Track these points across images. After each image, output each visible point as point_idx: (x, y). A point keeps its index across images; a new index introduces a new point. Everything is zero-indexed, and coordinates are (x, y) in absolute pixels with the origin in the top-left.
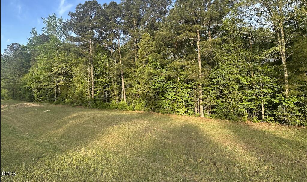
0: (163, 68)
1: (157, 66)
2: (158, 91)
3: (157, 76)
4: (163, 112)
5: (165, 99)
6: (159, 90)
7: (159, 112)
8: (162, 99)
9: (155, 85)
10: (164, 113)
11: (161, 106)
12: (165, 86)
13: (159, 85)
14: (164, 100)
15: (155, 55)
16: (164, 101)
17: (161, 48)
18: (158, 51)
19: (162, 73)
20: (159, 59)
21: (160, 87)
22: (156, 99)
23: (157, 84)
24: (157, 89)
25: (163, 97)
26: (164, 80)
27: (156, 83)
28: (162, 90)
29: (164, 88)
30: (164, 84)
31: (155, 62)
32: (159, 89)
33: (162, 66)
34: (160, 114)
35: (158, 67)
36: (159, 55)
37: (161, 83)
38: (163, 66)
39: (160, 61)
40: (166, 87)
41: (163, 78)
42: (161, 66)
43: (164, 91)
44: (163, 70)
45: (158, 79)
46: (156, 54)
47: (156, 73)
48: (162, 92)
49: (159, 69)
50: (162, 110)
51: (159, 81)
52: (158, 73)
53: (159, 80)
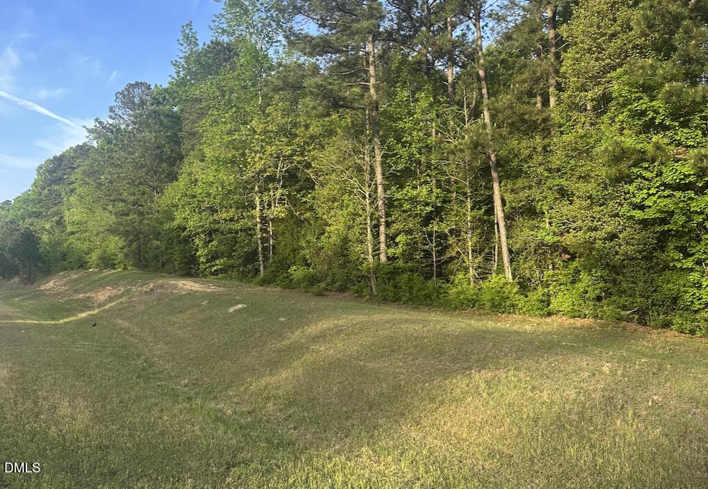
0: (685, 125)
1: (653, 118)
2: (658, 229)
3: (653, 161)
4: (688, 326)
5: (698, 268)
6: (666, 228)
7: (667, 325)
8: (682, 269)
9: (647, 203)
10: (692, 332)
11: (675, 300)
12: (694, 207)
13: (668, 201)
14: (692, 270)
15: (642, 67)
16: (694, 276)
17: (672, 33)
18: (658, 50)
19: (681, 149)
20: (662, 85)
21: (672, 213)
22: (652, 268)
23: (654, 198)
24: (654, 222)
25: (687, 255)
26: (692, 179)
27: (649, 195)
28: (683, 226)
29: (689, 214)
30: (691, 199)
31: (646, 99)
32: (663, 221)
33: (681, 116)
34: (671, 335)
35: (657, 121)
36: (666, 68)
37: (678, 194)
38: (687, 114)
39: (670, 94)
40: (701, 213)
41: (687, 169)
42: (674, 115)
43: (690, 231)
44: (682, 134)
45: (660, 174)
46: (650, 61)
47: (650, 148)
48: (679, 235)
49: (668, 128)
50: (681, 316)
51: (666, 186)
52: (658, 147)
53: (668, 180)
